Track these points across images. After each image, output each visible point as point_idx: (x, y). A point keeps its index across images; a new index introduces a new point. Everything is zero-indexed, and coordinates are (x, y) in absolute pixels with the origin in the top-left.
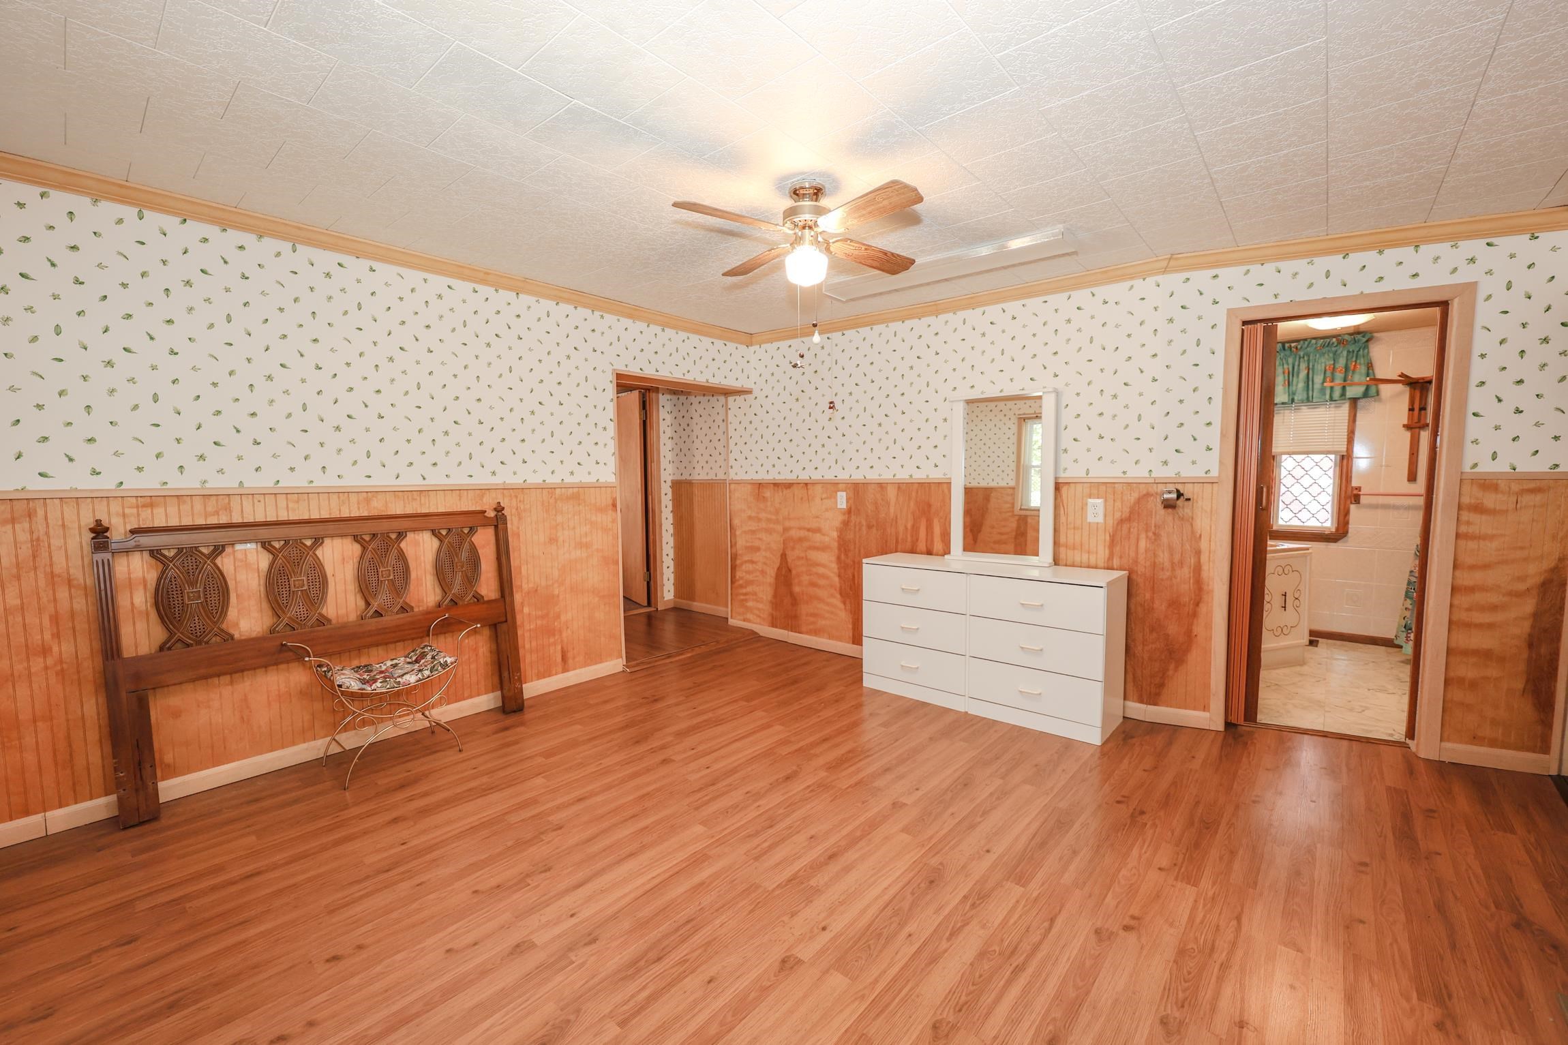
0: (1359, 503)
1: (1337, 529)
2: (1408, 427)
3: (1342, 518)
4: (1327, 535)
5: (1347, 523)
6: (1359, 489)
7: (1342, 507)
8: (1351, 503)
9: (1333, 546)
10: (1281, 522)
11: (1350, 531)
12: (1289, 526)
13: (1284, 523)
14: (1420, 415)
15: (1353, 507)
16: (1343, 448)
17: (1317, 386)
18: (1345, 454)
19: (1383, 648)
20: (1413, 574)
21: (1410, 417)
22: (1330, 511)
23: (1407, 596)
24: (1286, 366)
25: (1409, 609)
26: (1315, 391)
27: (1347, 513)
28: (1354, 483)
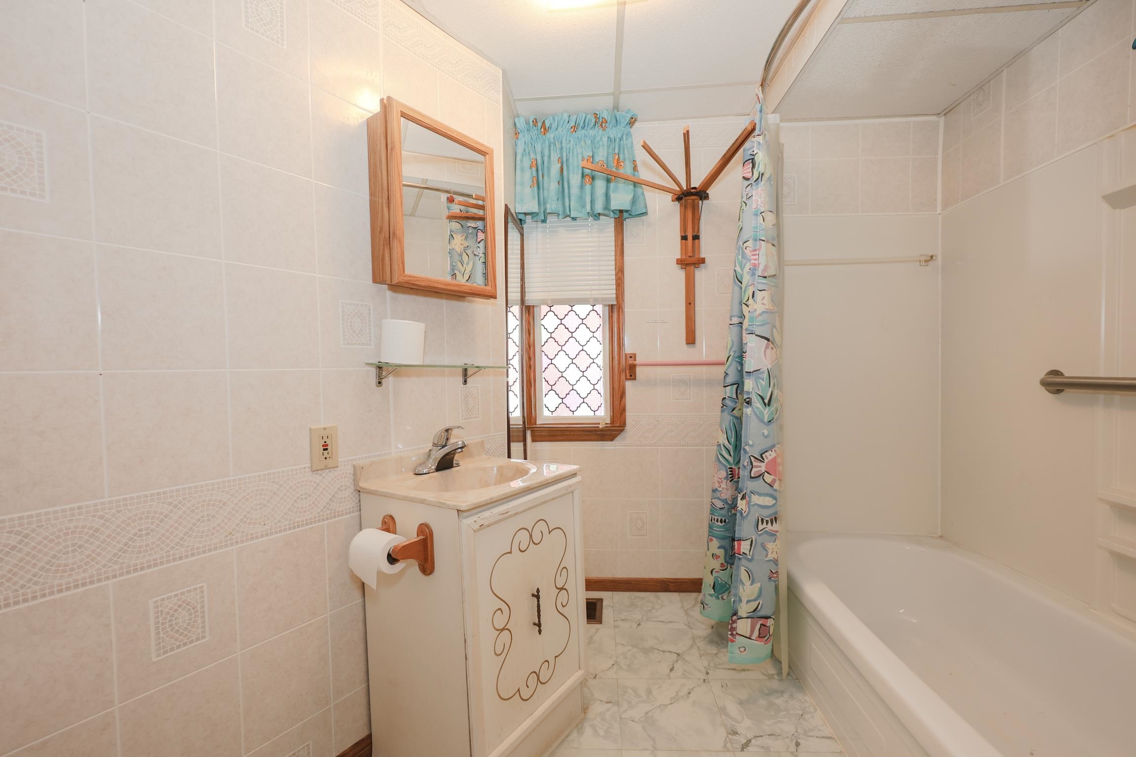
0: (635, 379)
1: (613, 421)
2: (680, 262)
3: (617, 403)
4: (601, 430)
5: (623, 410)
6: (633, 356)
7: (616, 386)
8: (626, 379)
9: (607, 446)
10: (546, 413)
11: (629, 421)
12: (555, 418)
13: (549, 414)
14: (693, 244)
15: (629, 384)
16: (610, 293)
17: (575, 191)
18: (615, 303)
19: (677, 593)
20: (718, 494)
21: (684, 249)
22: (602, 392)
23: (711, 534)
24: (532, 156)
25: (718, 557)
26: (573, 198)
27: (623, 395)
28: (628, 349)
